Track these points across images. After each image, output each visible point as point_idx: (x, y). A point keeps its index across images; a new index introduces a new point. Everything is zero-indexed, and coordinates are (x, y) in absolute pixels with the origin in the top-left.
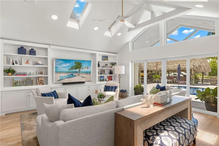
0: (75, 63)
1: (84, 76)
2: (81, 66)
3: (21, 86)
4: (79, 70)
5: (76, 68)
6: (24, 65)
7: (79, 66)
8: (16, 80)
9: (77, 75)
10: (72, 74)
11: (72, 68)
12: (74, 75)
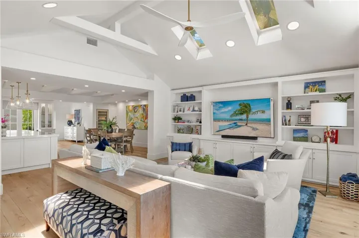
0: (240, 105)
1: (258, 128)
2: (250, 110)
3: (183, 133)
4: (247, 117)
5: (242, 114)
6: (186, 112)
7: (246, 109)
8: (179, 127)
9: (244, 124)
10: (235, 123)
11: (235, 114)
12: (239, 124)
